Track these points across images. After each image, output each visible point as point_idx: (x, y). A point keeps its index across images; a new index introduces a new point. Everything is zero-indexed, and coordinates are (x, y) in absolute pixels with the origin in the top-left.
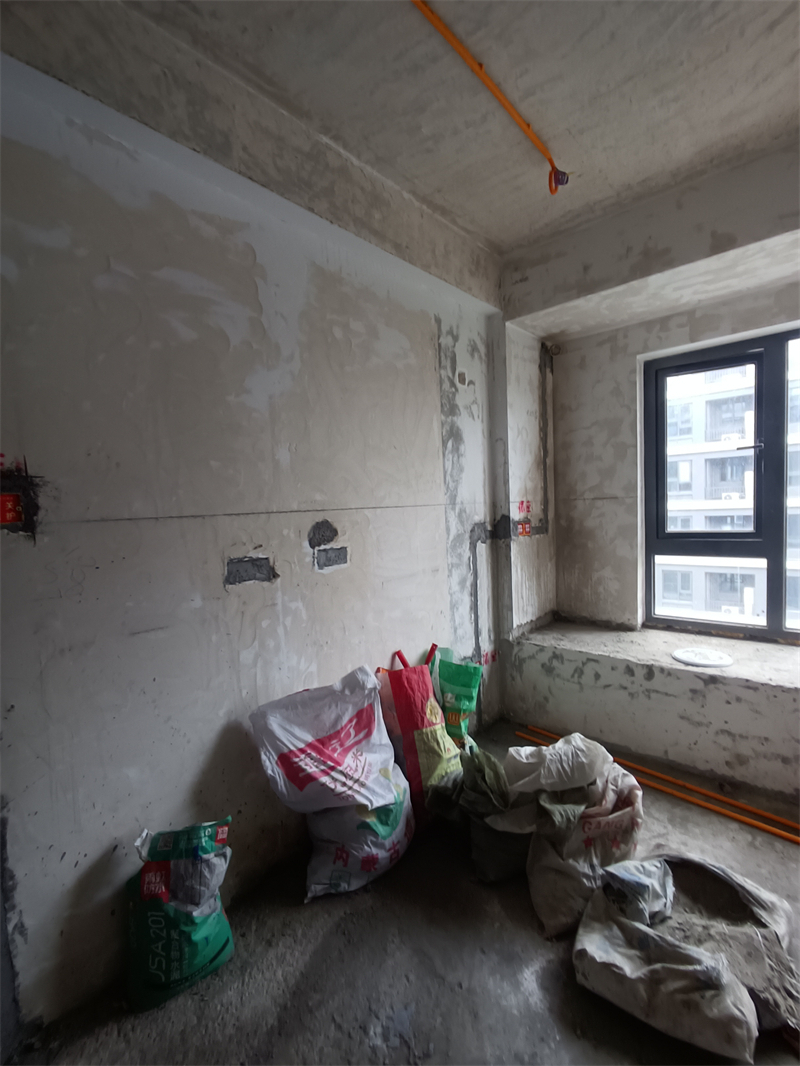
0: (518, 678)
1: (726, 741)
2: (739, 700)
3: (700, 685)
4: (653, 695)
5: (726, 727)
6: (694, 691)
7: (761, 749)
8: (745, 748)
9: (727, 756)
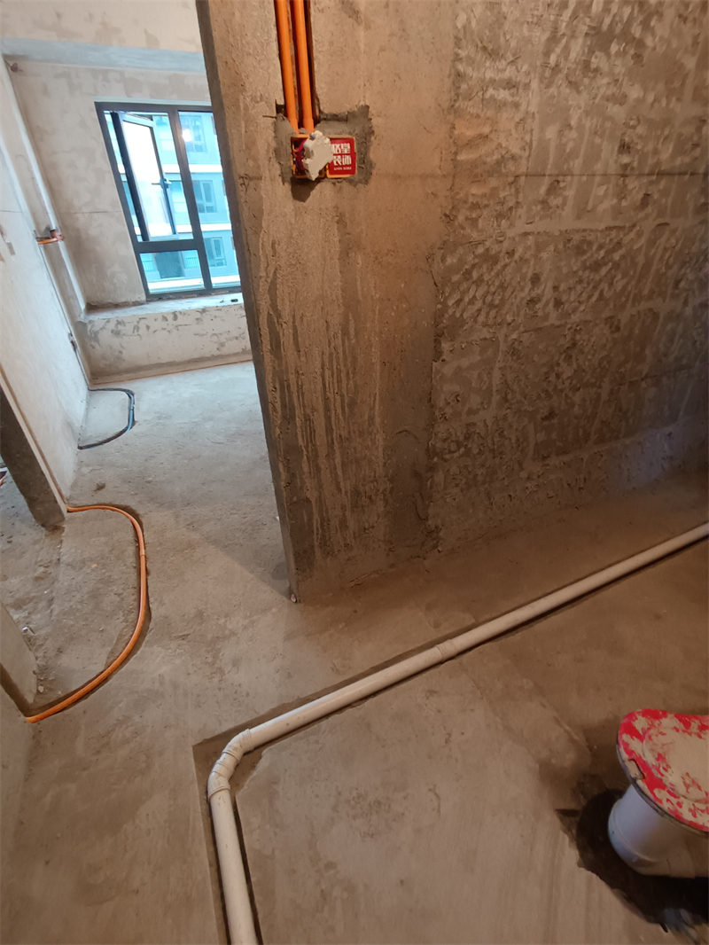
0: (97, 346)
1: (215, 339)
2: (215, 317)
3: (199, 315)
4: (179, 328)
5: (214, 332)
6: (197, 319)
7: (228, 337)
8: (223, 339)
9: (216, 346)
